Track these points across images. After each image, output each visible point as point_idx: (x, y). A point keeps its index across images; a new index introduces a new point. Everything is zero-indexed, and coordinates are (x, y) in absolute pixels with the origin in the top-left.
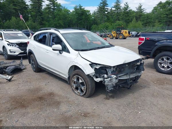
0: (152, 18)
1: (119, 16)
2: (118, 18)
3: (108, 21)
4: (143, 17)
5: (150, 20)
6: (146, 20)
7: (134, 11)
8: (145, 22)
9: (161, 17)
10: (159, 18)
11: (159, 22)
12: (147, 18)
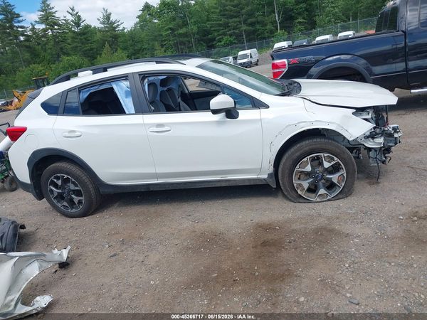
0: (142, 41)
1: (62, 45)
2: (61, 49)
3: (38, 60)
4: (122, 39)
5: (139, 45)
6: (131, 46)
7: (95, 28)
8: (131, 51)
9: (162, 35)
10: (157, 38)
11: (162, 46)
12: (133, 41)
